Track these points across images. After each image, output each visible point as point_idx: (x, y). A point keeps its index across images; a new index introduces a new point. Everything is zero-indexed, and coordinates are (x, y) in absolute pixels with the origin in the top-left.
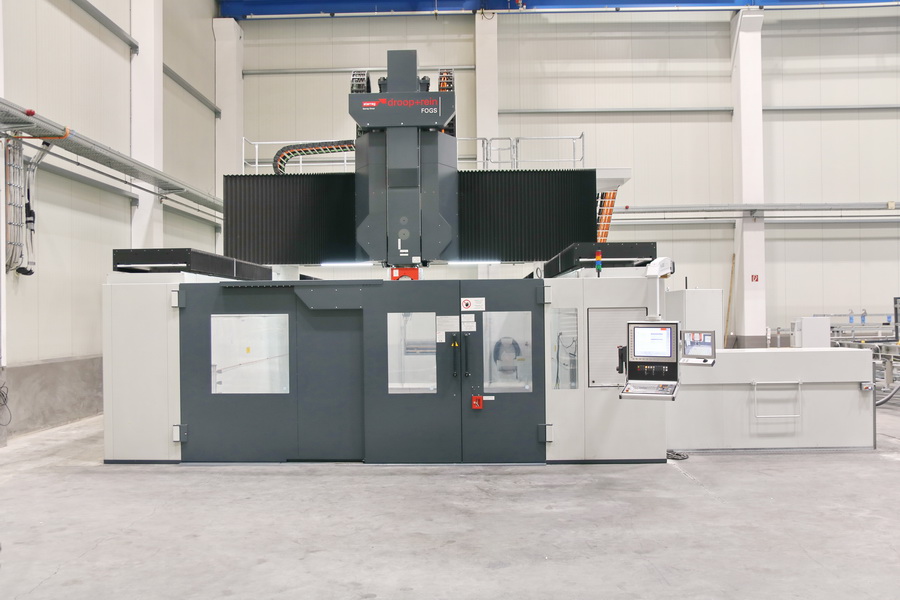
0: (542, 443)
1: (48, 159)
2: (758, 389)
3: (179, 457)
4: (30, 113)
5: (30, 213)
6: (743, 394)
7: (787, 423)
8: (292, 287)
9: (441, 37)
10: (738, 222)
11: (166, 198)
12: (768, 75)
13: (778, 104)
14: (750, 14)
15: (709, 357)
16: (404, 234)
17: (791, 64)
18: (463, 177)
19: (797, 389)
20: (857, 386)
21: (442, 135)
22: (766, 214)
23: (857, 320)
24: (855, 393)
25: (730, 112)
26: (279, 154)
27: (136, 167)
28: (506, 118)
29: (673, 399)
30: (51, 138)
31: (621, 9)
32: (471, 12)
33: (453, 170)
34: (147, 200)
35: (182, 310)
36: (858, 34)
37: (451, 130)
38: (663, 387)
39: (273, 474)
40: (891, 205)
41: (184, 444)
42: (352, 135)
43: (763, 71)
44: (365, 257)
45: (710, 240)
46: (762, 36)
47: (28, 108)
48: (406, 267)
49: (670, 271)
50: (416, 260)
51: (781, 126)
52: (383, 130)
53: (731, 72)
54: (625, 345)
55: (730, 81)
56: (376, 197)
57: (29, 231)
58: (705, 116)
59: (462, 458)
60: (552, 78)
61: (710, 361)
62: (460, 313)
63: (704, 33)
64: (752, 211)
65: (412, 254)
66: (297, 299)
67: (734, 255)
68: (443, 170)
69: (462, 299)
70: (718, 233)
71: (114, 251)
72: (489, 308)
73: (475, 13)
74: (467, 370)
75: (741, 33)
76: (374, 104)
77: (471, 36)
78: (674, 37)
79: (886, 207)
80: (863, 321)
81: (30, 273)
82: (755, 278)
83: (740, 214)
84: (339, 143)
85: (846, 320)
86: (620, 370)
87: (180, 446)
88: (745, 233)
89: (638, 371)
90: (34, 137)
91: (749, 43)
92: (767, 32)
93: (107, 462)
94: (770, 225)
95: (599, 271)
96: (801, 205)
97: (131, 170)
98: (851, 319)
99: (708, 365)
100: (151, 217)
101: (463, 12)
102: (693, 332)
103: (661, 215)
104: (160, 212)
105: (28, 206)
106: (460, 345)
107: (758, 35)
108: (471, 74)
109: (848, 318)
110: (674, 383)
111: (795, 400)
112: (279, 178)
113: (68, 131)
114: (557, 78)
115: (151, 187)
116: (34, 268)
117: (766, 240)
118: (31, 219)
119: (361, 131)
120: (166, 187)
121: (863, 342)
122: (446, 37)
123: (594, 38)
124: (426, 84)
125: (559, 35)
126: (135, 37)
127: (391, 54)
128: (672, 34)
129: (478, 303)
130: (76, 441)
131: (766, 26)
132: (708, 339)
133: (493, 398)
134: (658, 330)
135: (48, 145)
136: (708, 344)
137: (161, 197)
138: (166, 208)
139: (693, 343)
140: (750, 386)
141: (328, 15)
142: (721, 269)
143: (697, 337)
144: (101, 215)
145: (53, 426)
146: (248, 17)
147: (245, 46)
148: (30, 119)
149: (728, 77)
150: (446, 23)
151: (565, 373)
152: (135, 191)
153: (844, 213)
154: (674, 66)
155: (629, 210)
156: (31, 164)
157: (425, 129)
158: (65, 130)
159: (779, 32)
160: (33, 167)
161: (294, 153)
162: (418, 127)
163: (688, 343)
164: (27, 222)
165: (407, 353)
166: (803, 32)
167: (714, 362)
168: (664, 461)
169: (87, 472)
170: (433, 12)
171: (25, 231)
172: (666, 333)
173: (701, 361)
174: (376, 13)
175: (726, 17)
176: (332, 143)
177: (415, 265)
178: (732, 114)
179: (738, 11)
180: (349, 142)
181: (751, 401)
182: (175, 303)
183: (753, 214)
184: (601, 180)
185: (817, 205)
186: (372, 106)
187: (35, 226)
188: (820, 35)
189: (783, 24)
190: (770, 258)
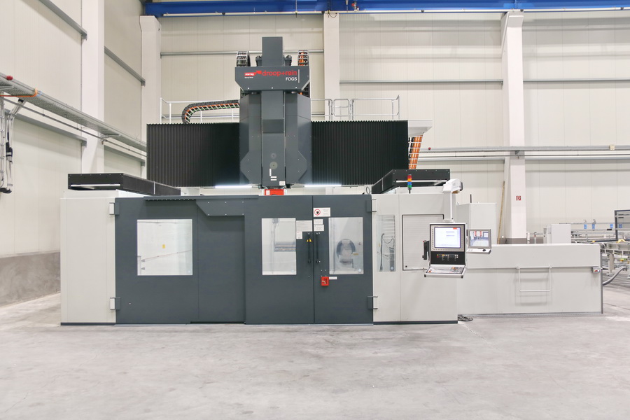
0: (370, 310)
1: (22, 112)
2: (521, 272)
3: (114, 321)
4: (9, 78)
5: (9, 149)
6: (511, 276)
7: (541, 296)
8: (195, 200)
9: (300, 30)
10: (507, 159)
11: (106, 141)
12: (527, 57)
13: (534, 77)
14: (515, 15)
15: (487, 248)
16: (274, 165)
17: (543, 50)
18: (315, 125)
19: (548, 272)
20: (590, 269)
21: (300, 96)
22: (526, 153)
23: (590, 227)
24: (588, 274)
25: (501, 83)
26: (186, 109)
27: (85, 118)
28: (345, 87)
29: (462, 277)
30: (24, 97)
31: (425, 11)
32: (321, 12)
33: (308, 121)
34: (93, 141)
35: (117, 216)
36: (589, 30)
37: (306, 93)
38: (455, 269)
39: (181, 332)
40: (612, 148)
41: (117, 311)
42: (237, 96)
43: (523, 54)
44: (247, 181)
45: (488, 172)
46: (523, 31)
47: (8, 74)
48: (275, 188)
49: (459, 189)
50: (282, 183)
51: (536, 92)
52: (259, 92)
53: (502, 55)
54: (428, 240)
55: (501, 61)
56: (255, 139)
57: (8, 162)
58: (483, 86)
59: (314, 321)
60: (377, 58)
61: (488, 251)
62: (313, 218)
63: (483, 28)
64: (517, 152)
65: (279, 179)
66: (198, 208)
67: (504, 182)
68: (301, 121)
69: (314, 209)
70: (493, 167)
71: (69, 175)
72: (333, 215)
73: (323, 13)
74: (317, 258)
75: (508, 28)
76: (253, 74)
77: (321, 29)
78: (461, 31)
79: (609, 149)
80: (593, 227)
81: (9, 192)
82: (519, 198)
83: (508, 153)
84: (228, 102)
85: (582, 227)
86: (425, 257)
87: (115, 313)
88: (511, 167)
89: (437, 258)
90: (12, 96)
91: (514, 35)
92: (526, 28)
93: (63, 324)
94: (528, 161)
95: (410, 189)
96: (550, 147)
97: (81, 120)
98: (585, 226)
99: (486, 253)
100: (96, 153)
101: (315, 12)
102: (476, 231)
103: (454, 154)
104: (102, 151)
105: (7, 144)
106: (313, 241)
107: (520, 29)
108: (321, 55)
109: (583, 225)
110: (463, 266)
111: (547, 280)
112: (186, 126)
113: (36, 92)
114: (381, 58)
115: (96, 133)
116: (12, 188)
117: (526, 171)
118: (10, 153)
119: (244, 94)
120: (106, 133)
121: (594, 241)
122: (304, 30)
123: (406, 31)
124: (289, 61)
125: (382, 29)
126: (85, 27)
127: (264, 40)
128: (460, 28)
129: (325, 212)
130: (41, 310)
131: (525, 24)
132: (486, 235)
133: (336, 278)
134: (451, 229)
135: (22, 101)
136: (486, 238)
137: (103, 140)
138: (106, 148)
139: (475, 238)
140: (516, 270)
141: (221, 14)
142: (495, 192)
143: (478, 234)
144: (60, 152)
145: (25, 300)
146: (165, 15)
147: (162, 35)
148: (10, 82)
149: (499, 58)
150: (303, 20)
151: (387, 262)
152: (84, 136)
153: (580, 153)
154: (462, 51)
155: (431, 150)
156: (10, 115)
157: (288, 92)
158: (34, 91)
159: (534, 28)
160: (11, 117)
161: (196, 109)
162: (284, 91)
163: (472, 238)
164: (7, 156)
165: (276, 251)
166: (551, 28)
167: (490, 251)
168: (456, 322)
169: (48, 331)
170: (294, 13)
171: (5, 162)
172: (457, 231)
173: (481, 251)
174: (254, 13)
175: (498, 17)
176: (223, 102)
177: (281, 187)
178: (502, 84)
179: (506, 13)
180: (235, 101)
181: (516, 280)
182: (112, 212)
183: (517, 153)
184: (411, 128)
185: (561, 147)
186: (251, 76)
187: (13, 159)
188: (562, 30)
189: (537, 22)
190: (529, 184)
